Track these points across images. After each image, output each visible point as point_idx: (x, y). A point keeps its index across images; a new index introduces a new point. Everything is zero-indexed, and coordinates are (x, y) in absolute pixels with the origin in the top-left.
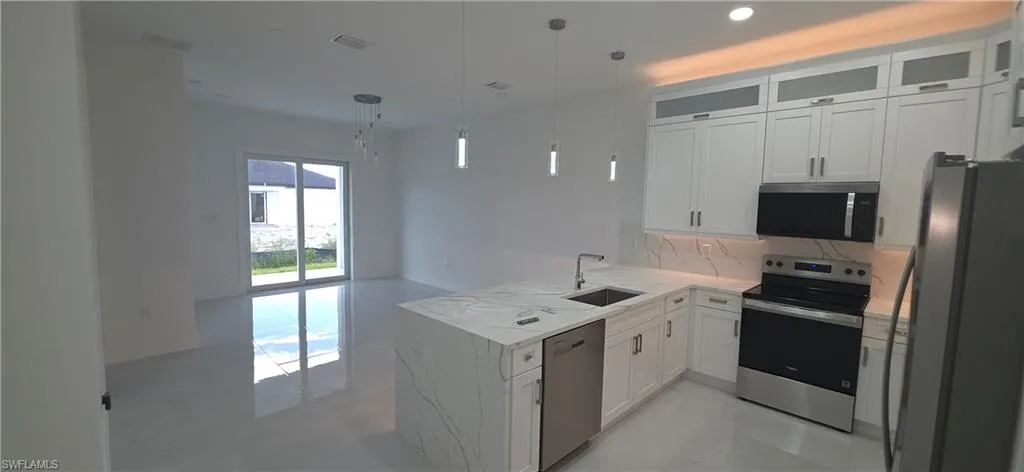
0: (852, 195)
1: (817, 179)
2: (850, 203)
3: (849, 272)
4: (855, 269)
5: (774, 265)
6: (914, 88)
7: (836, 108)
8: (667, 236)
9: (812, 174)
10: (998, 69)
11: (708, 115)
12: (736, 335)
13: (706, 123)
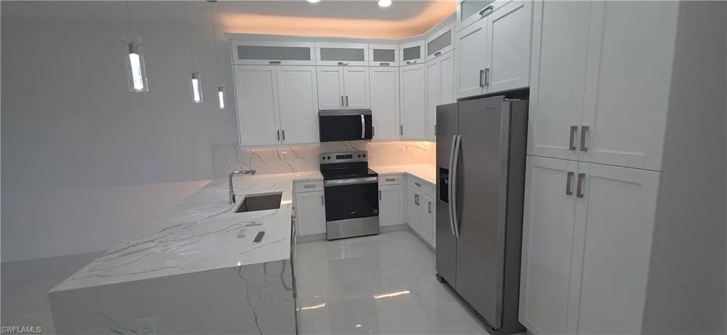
0: (362, 116)
1: (345, 108)
2: (363, 120)
3: (359, 156)
4: (362, 154)
5: (326, 159)
6: (378, 63)
7: (350, 69)
8: (253, 150)
9: (343, 105)
10: (404, 60)
11: (279, 62)
12: (323, 204)
13: (279, 67)
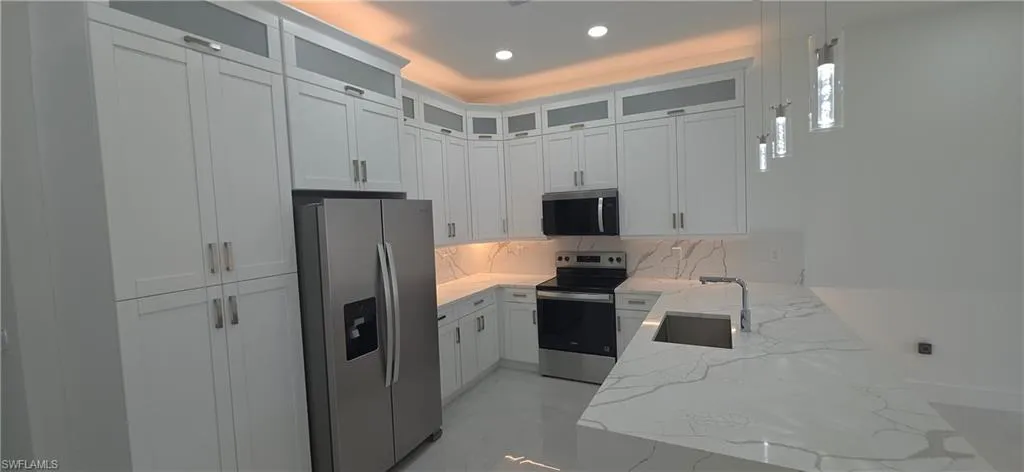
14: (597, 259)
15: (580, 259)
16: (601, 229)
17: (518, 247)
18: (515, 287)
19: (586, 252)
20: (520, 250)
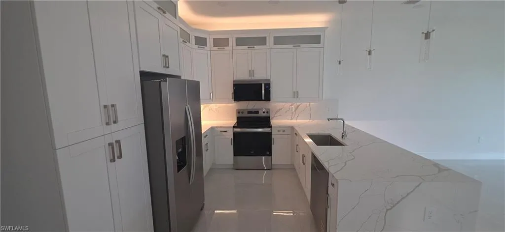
14: (257, 112)
15: (249, 112)
16: (263, 98)
17: (215, 107)
18: (221, 127)
19: (252, 109)
20: (216, 109)
